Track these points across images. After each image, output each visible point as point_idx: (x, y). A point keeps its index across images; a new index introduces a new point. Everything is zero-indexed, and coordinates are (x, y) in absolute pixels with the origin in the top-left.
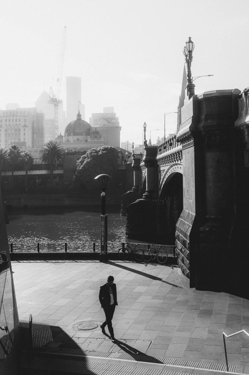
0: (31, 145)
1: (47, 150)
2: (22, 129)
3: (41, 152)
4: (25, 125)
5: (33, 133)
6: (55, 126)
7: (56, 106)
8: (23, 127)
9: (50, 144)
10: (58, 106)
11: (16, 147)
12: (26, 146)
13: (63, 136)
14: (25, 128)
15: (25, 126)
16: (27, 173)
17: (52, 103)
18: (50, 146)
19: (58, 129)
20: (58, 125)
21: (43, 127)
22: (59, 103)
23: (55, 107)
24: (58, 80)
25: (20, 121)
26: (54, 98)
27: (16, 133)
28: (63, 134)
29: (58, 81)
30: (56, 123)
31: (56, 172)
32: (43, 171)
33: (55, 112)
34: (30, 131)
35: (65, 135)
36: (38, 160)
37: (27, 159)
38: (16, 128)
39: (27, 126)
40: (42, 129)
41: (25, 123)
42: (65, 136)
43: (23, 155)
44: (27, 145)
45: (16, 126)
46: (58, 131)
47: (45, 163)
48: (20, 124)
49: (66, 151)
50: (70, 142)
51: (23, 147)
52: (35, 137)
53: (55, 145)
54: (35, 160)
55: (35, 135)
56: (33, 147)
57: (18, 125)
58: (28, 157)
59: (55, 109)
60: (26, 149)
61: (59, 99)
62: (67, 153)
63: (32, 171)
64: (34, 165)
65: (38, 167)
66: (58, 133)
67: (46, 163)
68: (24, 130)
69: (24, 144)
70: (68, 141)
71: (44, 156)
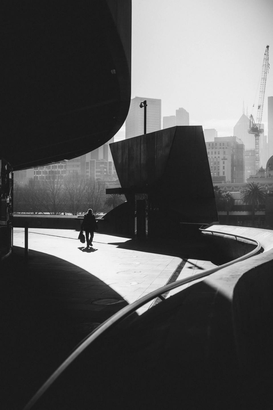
0: (230, 180)
1: (249, 191)
2: (221, 162)
3: (242, 193)
4: (224, 157)
5: (233, 166)
6: (256, 158)
7: (257, 135)
8: (222, 159)
9: (252, 185)
10: (259, 136)
11: (218, 187)
12: (225, 181)
13: (264, 170)
14: (224, 161)
15: (224, 159)
16: (228, 214)
17: (252, 133)
18: (252, 188)
19: (259, 161)
20: (259, 157)
21: (243, 159)
22: (260, 133)
23: (256, 138)
24: (259, 107)
25: (219, 154)
26: (255, 127)
27: (215, 166)
28: (265, 167)
29: (259, 109)
30: (257, 155)
31: (258, 213)
32: (245, 212)
33: (256, 142)
34: (230, 164)
35: (267, 168)
36: (239, 201)
37: (228, 199)
38: (215, 161)
39: (226, 159)
40: (242, 162)
41: (224, 156)
42: (266, 171)
43: (224, 195)
44: (227, 180)
45: (215, 159)
46: (259, 163)
47: (246, 204)
48: (219, 157)
49: (268, 192)
50: (272, 177)
51: (222, 181)
52: (235, 170)
53: (257, 186)
54: (236, 201)
55: (235, 168)
56: (232, 182)
57: (217, 157)
58: (229, 198)
59: (256, 140)
60: (225, 184)
61: (260, 128)
62: (269, 194)
63: (233, 212)
64: (236, 205)
65: (239, 208)
66: (259, 165)
67: (248, 204)
68: (224, 163)
69: (223, 178)
70: (270, 175)
71: (245, 197)
